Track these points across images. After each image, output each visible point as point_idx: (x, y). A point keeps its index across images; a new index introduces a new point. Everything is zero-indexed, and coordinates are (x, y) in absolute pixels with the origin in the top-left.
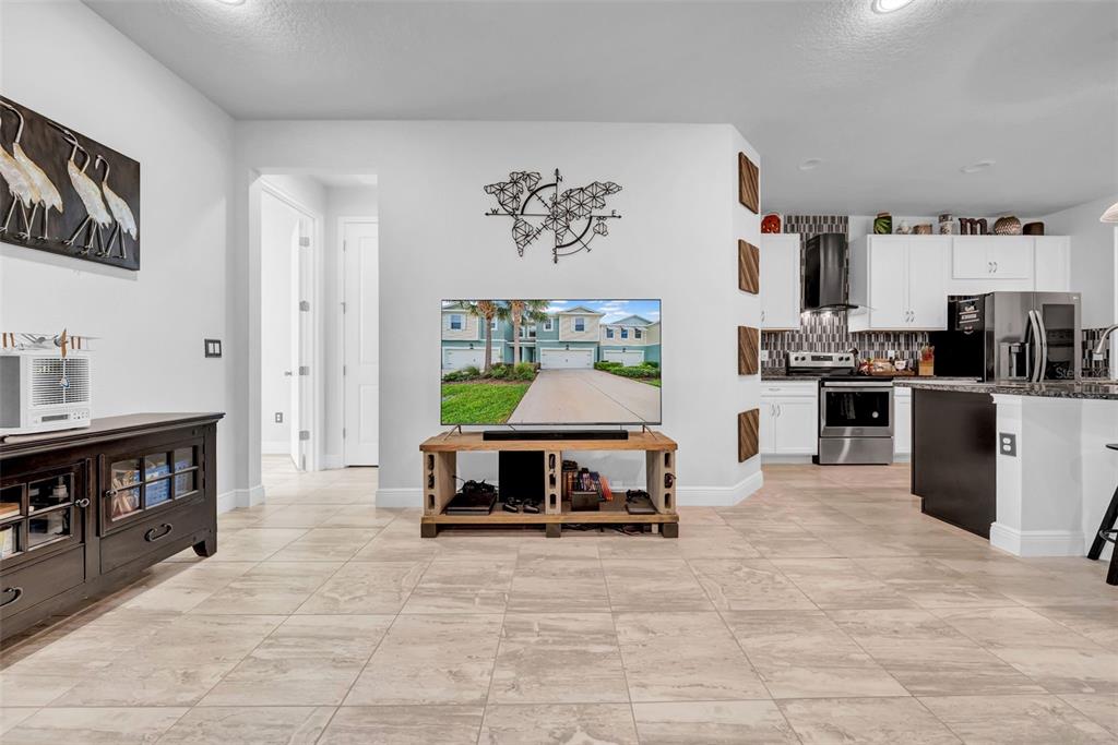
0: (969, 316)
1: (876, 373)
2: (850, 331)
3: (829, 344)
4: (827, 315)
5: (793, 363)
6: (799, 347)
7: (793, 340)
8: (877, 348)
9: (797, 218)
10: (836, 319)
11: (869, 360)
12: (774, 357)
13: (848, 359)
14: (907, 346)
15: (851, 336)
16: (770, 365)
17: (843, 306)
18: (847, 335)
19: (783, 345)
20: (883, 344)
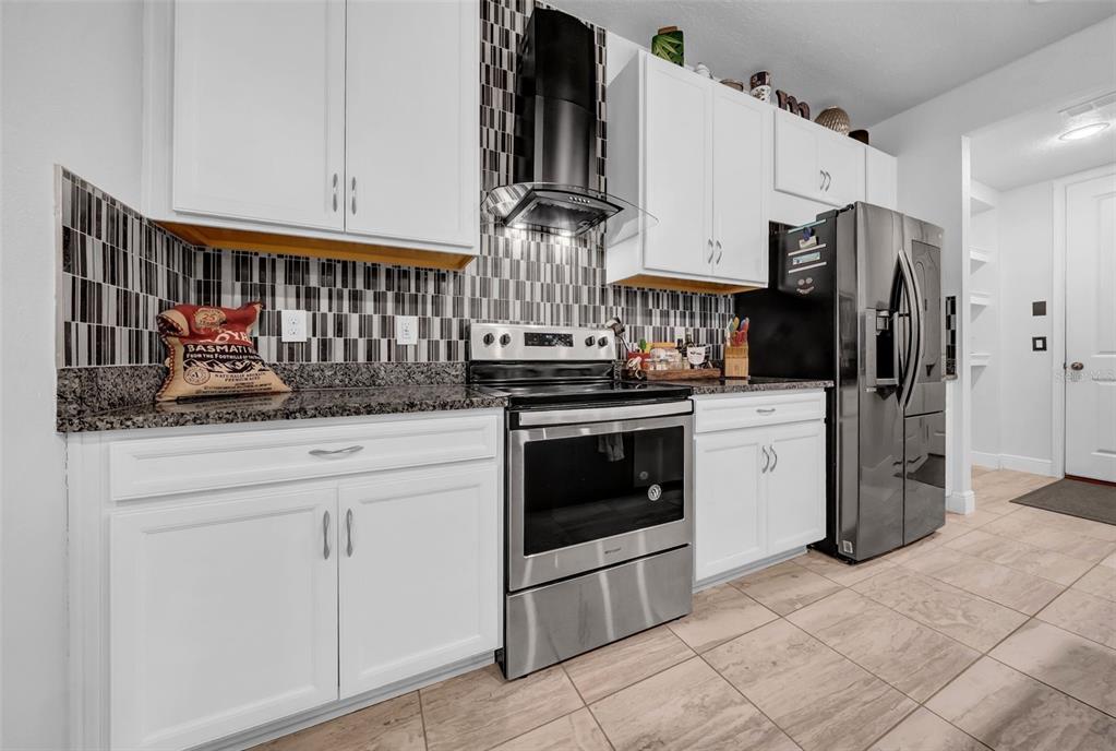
0: (807, 256)
1: (655, 373)
2: (610, 280)
3: (568, 308)
5: (479, 352)
6: (501, 312)
7: (485, 291)
8: (657, 320)
10: (583, 252)
11: (642, 344)
12: (436, 334)
13: (603, 343)
14: (704, 318)
15: (611, 293)
16: (423, 359)
17: (592, 217)
18: (604, 291)
19: (458, 303)
20: (667, 314)
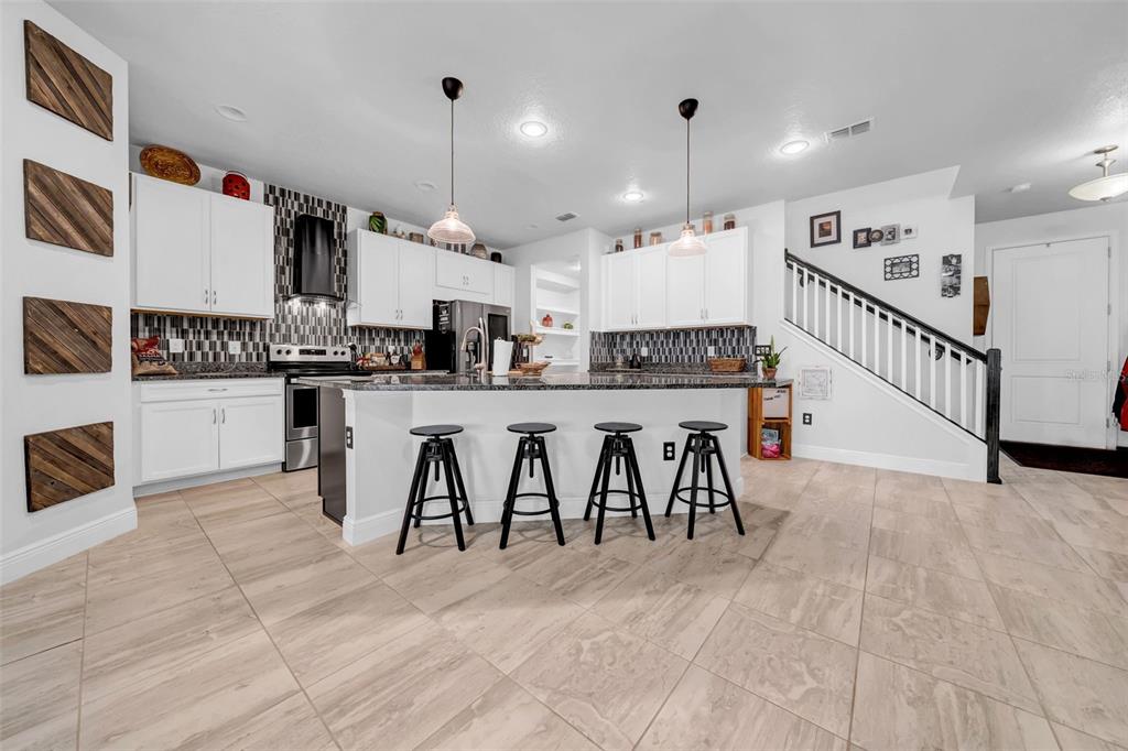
0: (444, 318)
2: (349, 324)
3: (325, 337)
4: (322, 307)
5: (274, 358)
6: (286, 339)
7: (278, 330)
8: (377, 343)
9: (283, 192)
10: (333, 311)
12: (251, 349)
13: (344, 354)
14: (406, 342)
15: (350, 331)
16: (244, 360)
18: (346, 330)
19: (262, 336)
20: (384, 340)
